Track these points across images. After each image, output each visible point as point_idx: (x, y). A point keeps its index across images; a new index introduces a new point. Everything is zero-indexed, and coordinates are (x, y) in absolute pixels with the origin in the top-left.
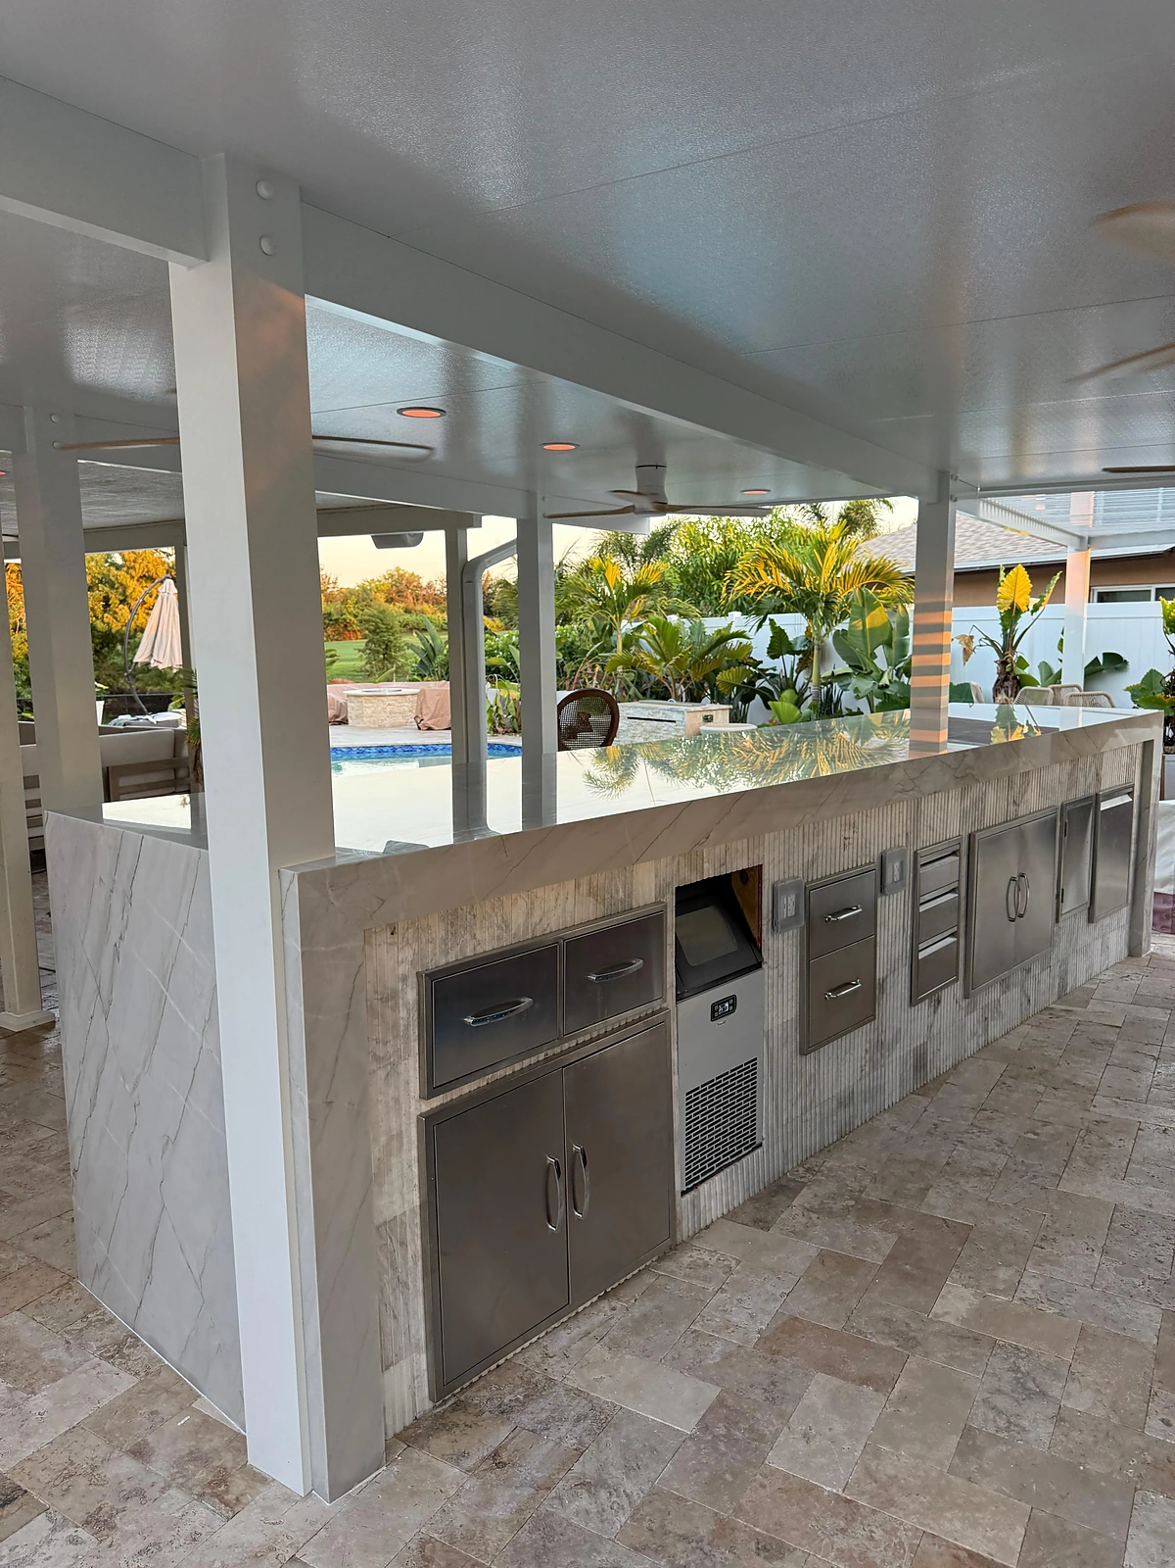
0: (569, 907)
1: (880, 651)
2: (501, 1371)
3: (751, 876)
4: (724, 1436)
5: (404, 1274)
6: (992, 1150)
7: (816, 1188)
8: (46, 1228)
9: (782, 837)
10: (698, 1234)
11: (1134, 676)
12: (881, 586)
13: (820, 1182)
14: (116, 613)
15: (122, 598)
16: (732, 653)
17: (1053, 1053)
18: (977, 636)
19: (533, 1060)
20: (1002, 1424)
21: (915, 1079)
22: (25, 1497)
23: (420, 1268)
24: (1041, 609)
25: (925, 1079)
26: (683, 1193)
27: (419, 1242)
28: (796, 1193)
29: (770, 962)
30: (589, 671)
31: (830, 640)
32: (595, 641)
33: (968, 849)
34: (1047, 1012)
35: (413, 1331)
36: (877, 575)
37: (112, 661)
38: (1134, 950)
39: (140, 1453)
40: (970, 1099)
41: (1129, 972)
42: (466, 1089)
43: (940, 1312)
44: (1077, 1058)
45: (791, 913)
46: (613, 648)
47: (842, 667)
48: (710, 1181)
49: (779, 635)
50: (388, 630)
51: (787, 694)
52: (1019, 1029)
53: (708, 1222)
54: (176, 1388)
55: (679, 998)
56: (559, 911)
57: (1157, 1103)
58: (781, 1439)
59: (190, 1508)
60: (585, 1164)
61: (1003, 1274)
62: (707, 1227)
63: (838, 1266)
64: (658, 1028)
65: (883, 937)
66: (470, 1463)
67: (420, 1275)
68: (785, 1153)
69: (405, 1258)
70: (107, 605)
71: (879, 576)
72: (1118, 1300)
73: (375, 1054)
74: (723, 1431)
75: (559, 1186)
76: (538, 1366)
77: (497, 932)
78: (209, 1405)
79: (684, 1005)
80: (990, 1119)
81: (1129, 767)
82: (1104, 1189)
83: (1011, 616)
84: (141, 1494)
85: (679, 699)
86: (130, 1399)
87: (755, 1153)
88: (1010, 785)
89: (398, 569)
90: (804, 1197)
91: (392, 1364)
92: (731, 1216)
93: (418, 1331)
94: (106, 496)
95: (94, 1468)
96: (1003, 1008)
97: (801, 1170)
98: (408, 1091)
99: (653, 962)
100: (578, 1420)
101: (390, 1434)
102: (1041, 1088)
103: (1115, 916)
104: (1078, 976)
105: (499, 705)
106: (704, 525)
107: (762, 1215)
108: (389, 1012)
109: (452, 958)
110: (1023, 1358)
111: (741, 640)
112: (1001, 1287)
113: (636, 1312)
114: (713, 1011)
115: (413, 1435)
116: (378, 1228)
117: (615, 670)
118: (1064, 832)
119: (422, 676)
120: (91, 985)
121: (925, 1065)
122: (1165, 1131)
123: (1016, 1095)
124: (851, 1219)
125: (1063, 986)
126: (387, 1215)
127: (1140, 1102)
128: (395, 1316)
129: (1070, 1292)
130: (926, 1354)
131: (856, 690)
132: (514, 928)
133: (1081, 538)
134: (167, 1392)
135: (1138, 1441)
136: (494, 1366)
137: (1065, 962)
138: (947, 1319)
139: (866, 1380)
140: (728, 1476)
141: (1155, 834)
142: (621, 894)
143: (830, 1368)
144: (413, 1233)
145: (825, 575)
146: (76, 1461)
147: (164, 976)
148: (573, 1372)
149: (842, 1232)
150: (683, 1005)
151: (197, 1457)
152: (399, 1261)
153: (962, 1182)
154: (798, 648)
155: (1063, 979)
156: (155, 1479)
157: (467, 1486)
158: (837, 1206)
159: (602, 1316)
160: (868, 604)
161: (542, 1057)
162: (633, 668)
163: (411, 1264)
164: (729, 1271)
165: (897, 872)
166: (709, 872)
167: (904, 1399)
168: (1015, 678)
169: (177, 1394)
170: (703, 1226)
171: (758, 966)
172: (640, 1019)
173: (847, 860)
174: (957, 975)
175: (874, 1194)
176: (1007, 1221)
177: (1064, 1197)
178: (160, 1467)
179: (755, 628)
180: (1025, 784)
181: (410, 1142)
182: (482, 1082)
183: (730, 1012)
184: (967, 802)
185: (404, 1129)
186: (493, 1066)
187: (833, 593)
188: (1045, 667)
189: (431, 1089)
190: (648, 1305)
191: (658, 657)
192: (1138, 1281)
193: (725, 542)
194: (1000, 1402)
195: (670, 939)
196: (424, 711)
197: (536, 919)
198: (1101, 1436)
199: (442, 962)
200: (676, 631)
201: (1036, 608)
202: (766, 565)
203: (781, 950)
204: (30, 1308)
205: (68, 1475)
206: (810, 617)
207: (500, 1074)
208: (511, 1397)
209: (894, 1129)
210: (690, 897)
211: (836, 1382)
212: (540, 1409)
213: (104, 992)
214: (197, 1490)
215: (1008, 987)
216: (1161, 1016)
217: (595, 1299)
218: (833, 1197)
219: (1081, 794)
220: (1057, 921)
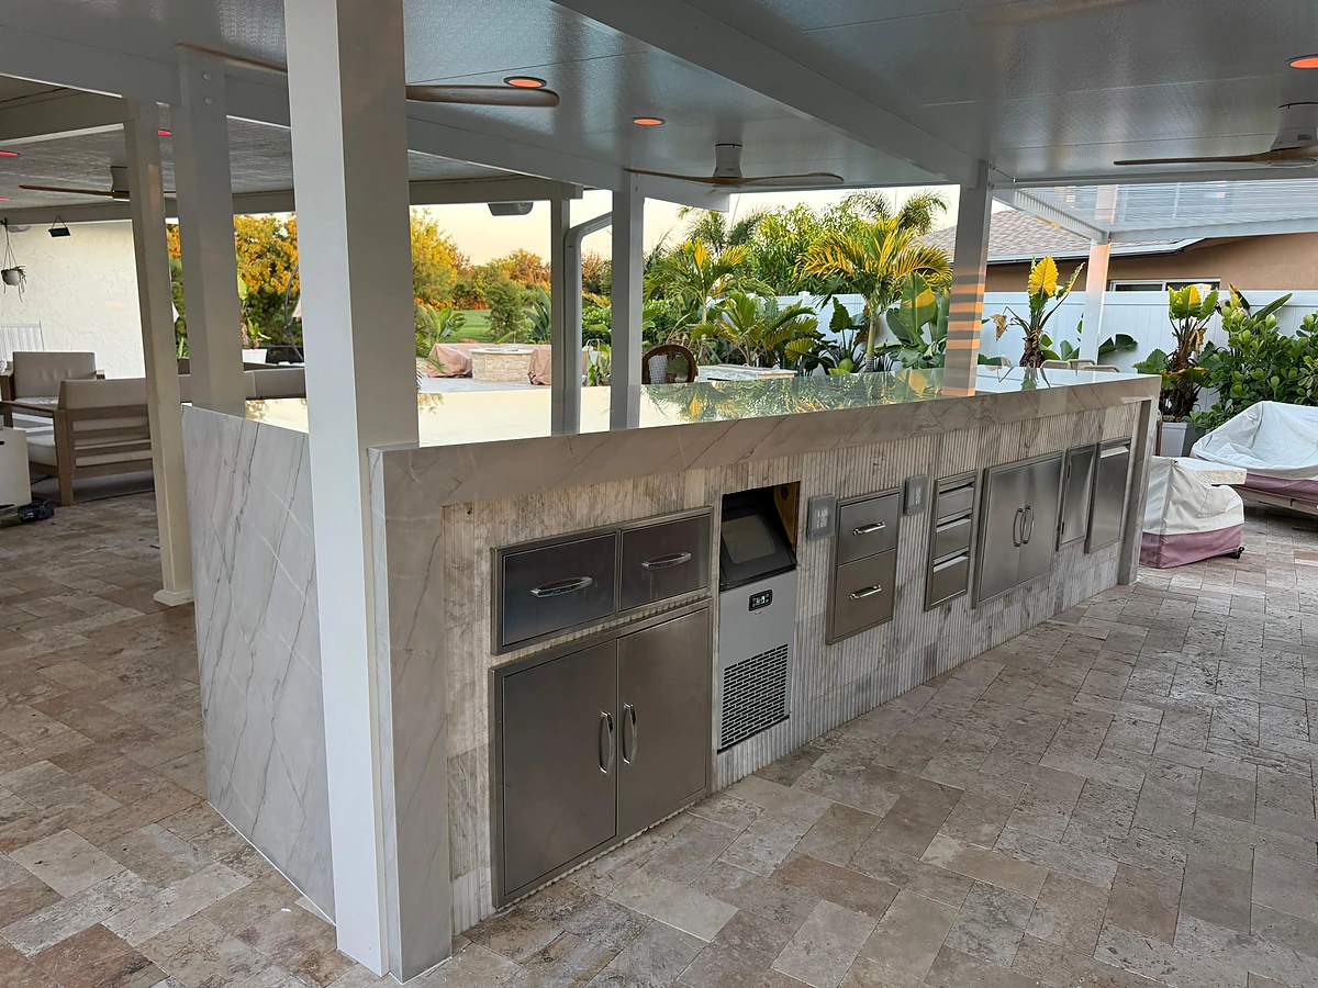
0: (628, 503)
1: (926, 328)
2: (556, 887)
3: (790, 491)
4: (739, 946)
5: (473, 800)
6: (986, 732)
7: (833, 755)
8: (185, 760)
9: (819, 458)
10: (729, 786)
11: (1142, 355)
12: (930, 271)
13: (838, 749)
14: (281, 278)
15: (286, 265)
16: (800, 326)
17: (1046, 658)
18: (1010, 316)
19: (592, 630)
20: (974, 946)
21: (926, 672)
22: (151, 967)
23: (487, 796)
24: (1065, 294)
25: (933, 672)
26: (719, 752)
27: (487, 775)
28: (816, 757)
29: (803, 565)
30: (678, 339)
31: (884, 316)
32: (684, 313)
33: (983, 482)
34: (1043, 626)
35: (480, 848)
36: (928, 261)
37: (276, 319)
38: (1123, 579)
39: (248, 937)
40: (971, 691)
41: (1117, 597)
42: (532, 650)
43: (930, 856)
44: (1065, 663)
45: (824, 524)
46: (698, 320)
47: (893, 340)
48: (743, 743)
49: (841, 311)
50: (510, 301)
51: (844, 362)
52: (1019, 638)
53: (740, 777)
54: (283, 888)
55: (722, 589)
56: (619, 506)
57: (1132, 700)
58: (786, 950)
59: (287, 981)
60: (634, 721)
61: (986, 829)
62: (739, 781)
63: (847, 818)
64: (702, 611)
65: (903, 551)
66: (523, 957)
67: (487, 803)
68: (809, 725)
69: (474, 786)
70: (273, 271)
71: (928, 264)
72: (1082, 853)
73: (452, 614)
74: (737, 941)
75: (611, 739)
76: (586, 884)
77: (563, 520)
78: (309, 903)
79: (727, 595)
80: (985, 707)
81: (1128, 423)
82: (1077, 766)
83: (1039, 299)
84: (246, 968)
85: (752, 364)
86: (243, 896)
87: (782, 723)
88: (1023, 430)
89: (521, 251)
90: (823, 761)
91: (460, 875)
92: (760, 773)
93: (484, 848)
94: (260, 160)
95: (209, 947)
96: (1005, 620)
97: (822, 740)
98: (480, 647)
99: (700, 554)
100: (617, 928)
101: (458, 932)
102: (1033, 685)
103: (1109, 550)
104: (1073, 597)
105: (600, 365)
106: (783, 217)
107: (786, 774)
108: (465, 580)
109: (522, 538)
110: (996, 896)
111: (808, 315)
112: (984, 839)
113: (673, 846)
114: (751, 603)
115: (478, 933)
116: (450, 760)
117: (700, 338)
118: (1067, 475)
119: (537, 340)
120: (217, 553)
121: (934, 662)
122: (1134, 723)
123: (1010, 690)
124: (861, 780)
125: (1059, 605)
126: (459, 750)
127: (1116, 699)
128: (464, 836)
129: (1041, 845)
130: (915, 889)
131: (904, 360)
132: (578, 517)
133: (1103, 233)
134: (275, 891)
135: (1087, 964)
136: (549, 883)
137: (1061, 585)
138: (935, 862)
139: (860, 908)
140: (738, 977)
141: (1147, 482)
142: (674, 497)
143: (832, 897)
144: (482, 766)
145: (883, 260)
146: (195, 941)
147: (276, 544)
148: (616, 890)
149: (853, 790)
150: (723, 595)
151: (296, 942)
152: (469, 789)
153: (958, 755)
154: (856, 324)
155: (1060, 599)
156: (259, 957)
157: (519, 975)
158: (850, 770)
159: (644, 848)
160: (918, 286)
161: (599, 628)
162: (716, 337)
163: (479, 792)
164: (755, 817)
165: (918, 497)
166: (753, 484)
167: (893, 923)
168: (1039, 353)
169: (284, 892)
170: (735, 780)
171: (793, 567)
172: (687, 604)
173: (875, 483)
174: (967, 588)
175: (882, 762)
176: (993, 787)
177: (1043, 771)
178: (264, 949)
179: (820, 306)
180: (1036, 430)
181: (481, 689)
182: (546, 645)
183: (766, 604)
184: (984, 441)
185: (476, 678)
186: (556, 632)
187: (889, 275)
188: (1066, 346)
189: (501, 647)
190: (684, 841)
191: (737, 329)
192: (1100, 840)
193: (800, 233)
194: (974, 928)
195: (716, 538)
196: (536, 369)
197: (598, 512)
198: (1056, 959)
199: (513, 541)
200: (752, 306)
201: (1061, 293)
202: (833, 249)
203: (814, 556)
204: (167, 821)
205: (187, 951)
206: (868, 297)
207: (562, 639)
208: (563, 908)
209: (904, 712)
210: (736, 505)
211: (836, 907)
212: (586, 918)
213: (228, 559)
214: (293, 968)
215: (1011, 602)
216: (1141, 633)
217: (639, 833)
218: (847, 762)
219: (1084, 443)
220: (1057, 550)
